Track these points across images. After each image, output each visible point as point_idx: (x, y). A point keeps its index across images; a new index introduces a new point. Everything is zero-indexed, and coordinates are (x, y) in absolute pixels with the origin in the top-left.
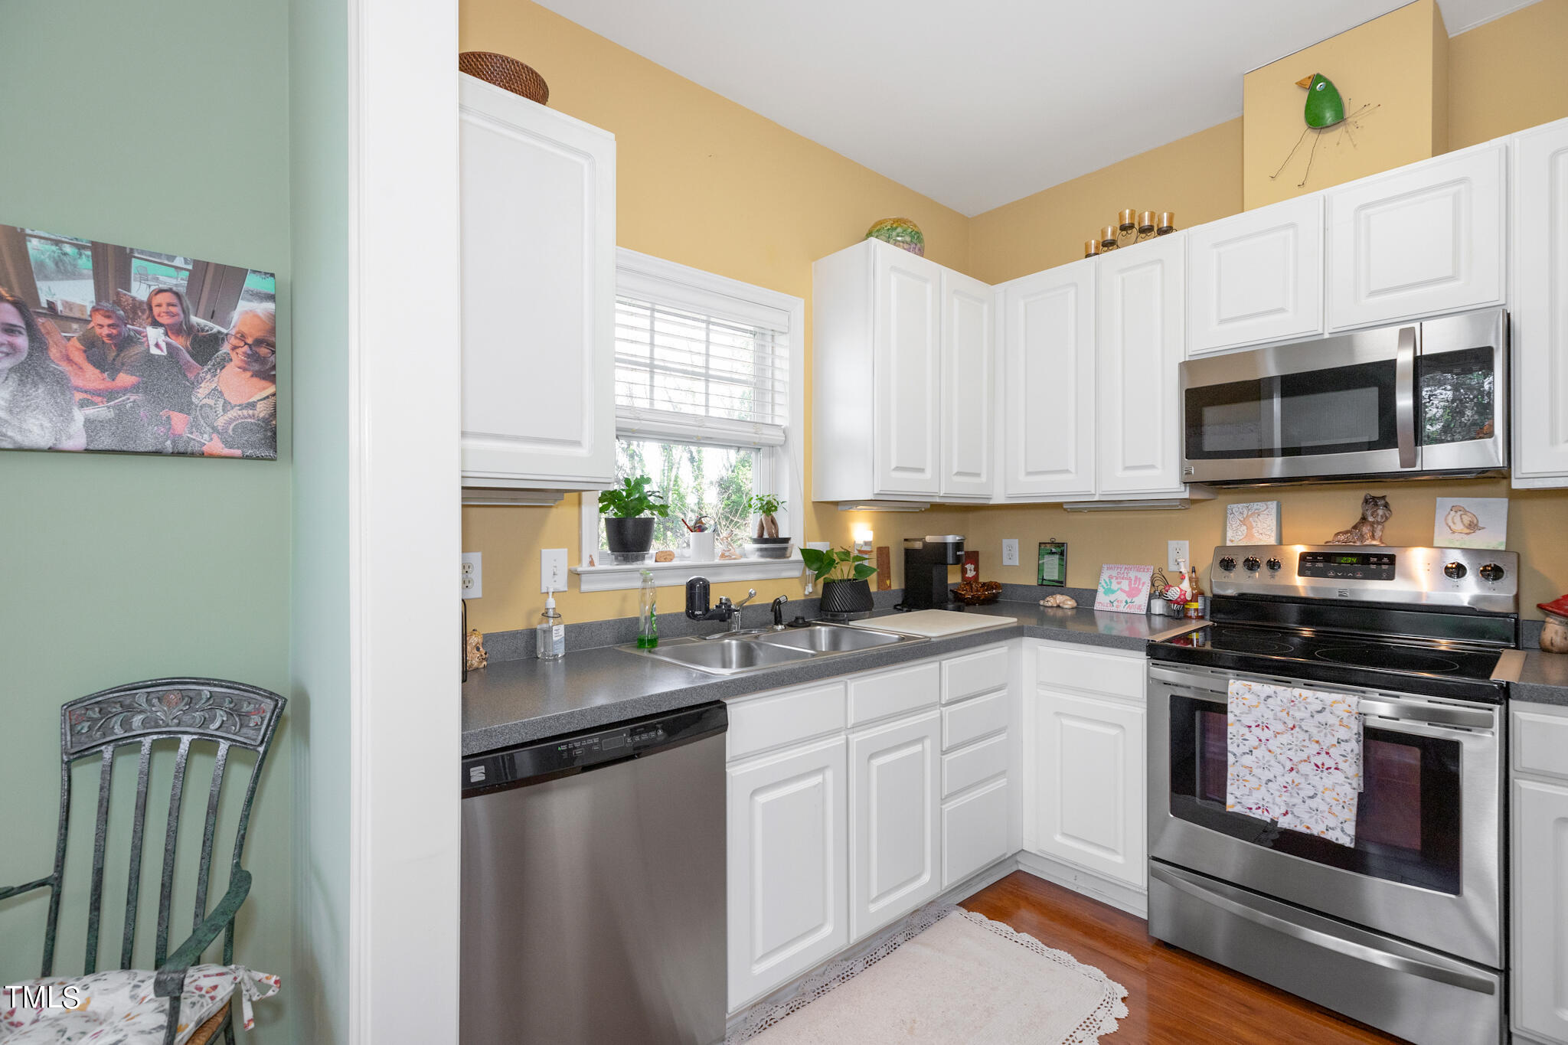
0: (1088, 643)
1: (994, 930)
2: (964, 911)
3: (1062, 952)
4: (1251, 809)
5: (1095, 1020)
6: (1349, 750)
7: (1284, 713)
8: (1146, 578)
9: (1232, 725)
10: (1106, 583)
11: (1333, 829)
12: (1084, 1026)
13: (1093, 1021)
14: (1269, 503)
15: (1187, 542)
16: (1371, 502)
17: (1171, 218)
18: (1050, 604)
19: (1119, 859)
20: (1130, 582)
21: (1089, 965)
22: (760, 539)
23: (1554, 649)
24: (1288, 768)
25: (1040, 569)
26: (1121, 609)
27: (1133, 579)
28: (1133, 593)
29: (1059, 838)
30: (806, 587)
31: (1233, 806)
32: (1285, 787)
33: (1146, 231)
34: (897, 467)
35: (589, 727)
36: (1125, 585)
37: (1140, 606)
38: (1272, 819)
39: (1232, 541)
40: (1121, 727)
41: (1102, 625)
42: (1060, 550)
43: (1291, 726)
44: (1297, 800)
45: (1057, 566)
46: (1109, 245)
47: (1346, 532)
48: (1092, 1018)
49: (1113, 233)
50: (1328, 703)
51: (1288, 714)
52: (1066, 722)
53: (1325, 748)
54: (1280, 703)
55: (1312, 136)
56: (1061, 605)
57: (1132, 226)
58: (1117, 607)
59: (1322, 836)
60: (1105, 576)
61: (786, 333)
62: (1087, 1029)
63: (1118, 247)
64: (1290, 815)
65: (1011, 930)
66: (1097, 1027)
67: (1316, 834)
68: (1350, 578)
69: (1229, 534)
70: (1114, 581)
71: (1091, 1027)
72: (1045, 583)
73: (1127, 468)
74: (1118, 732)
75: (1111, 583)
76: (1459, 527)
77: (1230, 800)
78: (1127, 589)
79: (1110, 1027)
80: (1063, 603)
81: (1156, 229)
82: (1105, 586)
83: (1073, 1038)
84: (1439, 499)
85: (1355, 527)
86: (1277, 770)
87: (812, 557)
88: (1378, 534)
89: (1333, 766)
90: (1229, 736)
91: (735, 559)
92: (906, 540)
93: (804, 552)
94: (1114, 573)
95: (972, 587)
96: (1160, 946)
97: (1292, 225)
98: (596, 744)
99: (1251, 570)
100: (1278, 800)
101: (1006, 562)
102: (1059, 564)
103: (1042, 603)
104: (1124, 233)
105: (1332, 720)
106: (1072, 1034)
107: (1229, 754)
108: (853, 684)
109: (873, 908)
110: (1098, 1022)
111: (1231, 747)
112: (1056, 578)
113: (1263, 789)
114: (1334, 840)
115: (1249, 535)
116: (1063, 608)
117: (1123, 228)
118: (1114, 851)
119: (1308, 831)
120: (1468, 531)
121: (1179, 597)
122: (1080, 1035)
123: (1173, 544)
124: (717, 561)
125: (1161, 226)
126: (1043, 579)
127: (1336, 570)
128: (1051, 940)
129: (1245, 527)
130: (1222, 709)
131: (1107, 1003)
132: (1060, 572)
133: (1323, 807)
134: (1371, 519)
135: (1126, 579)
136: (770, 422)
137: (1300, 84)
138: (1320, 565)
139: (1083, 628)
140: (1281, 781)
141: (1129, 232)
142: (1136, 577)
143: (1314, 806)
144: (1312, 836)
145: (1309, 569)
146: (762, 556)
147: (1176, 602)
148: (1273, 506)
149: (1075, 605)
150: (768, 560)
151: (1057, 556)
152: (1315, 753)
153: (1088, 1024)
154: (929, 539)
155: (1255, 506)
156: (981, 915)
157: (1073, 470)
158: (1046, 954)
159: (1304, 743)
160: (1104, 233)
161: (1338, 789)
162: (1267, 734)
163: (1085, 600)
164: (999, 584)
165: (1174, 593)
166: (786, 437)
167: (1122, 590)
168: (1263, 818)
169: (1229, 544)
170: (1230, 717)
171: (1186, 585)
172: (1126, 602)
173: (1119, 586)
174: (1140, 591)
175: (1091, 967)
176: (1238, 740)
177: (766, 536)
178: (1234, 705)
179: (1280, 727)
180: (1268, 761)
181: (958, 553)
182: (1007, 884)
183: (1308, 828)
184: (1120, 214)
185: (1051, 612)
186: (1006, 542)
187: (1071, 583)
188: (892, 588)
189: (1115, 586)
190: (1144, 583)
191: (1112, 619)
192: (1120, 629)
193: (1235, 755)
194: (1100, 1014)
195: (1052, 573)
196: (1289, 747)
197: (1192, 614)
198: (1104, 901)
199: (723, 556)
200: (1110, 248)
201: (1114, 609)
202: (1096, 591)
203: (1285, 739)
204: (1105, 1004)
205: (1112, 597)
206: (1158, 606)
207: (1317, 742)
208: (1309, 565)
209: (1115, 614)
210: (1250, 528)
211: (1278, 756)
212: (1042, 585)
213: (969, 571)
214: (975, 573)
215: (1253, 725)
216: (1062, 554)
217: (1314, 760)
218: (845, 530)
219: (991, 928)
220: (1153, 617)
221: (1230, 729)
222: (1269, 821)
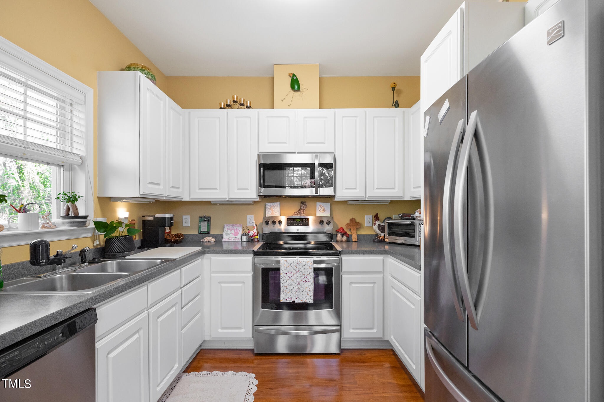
0: (231, 254)
1: (202, 376)
2: (187, 374)
3: (230, 371)
4: (287, 299)
5: (249, 389)
6: (312, 275)
7: (296, 267)
8: (240, 229)
9: (282, 274)
10: (226, 231)
11: (308, 299)
12: (247, 393)
13: (249, 390)
14: (277, 203)
15: (253, 216)
16: (303, 203)
17: (250, 103)
18: (205, 241)
19: (243, 330)
20: (235, 231)
21: (240, 372)
22: (67, 216)
23: (339, 241)
24: (297, 284)
25: (199, 227)
26: (232, 240)
27: (236, 229)
28: (236, 234)
29: (220, 330)
30: (95, 242)
31: (283, 300)
32: (297, 290)
33: (242, 105)
34: (150, 182)
35: (8, 345)
36: (233, 232)
37: (239, 239)
38: (292, 301)
39: (267, 215)
40: (243, 282)
41: (225, 247)
42: (207, 219)
43: (298, 271)
44: (299, 293)
45: (207, 226)
46: (229, 106)
47: (297, 212)
48: (248, 389)
49: (230, 102)
50: (306, 262)
51: (297, 267)
52: (222, 285)
53: (306, 276)
54: (294, 264)
55: (292, 92)
56: (210, 241)
57: (237, 102)
58: (231, 240)
59: (306, 302)
60: (225, 229)
61: (82, 105)
62: (249, 394)
63: (232, 108)
64: (298, 298)
65: (209, 372)
66: (251, 391)
67: (304, 302)
68: (299, 225)
69: (267, 213)
70: (229, 230)
71: (250, 393)
72: (202, 232)
73: (239, 189)
74: (242, 284)
75: (228, 231)
76: (321, 210)
77: (281, 298)
78: (234, 233)
79: (255, 389)
80: (210, 240)
81: (245, 106)
82: (226, 232)
83: (246, 399)
84: (317, 203)
85: (299, 211)
86: (294, 285)
87: (99, 225)
88: (304, 212)
89: (308, 281)
90: (281, 278)
91: (51, 228)
92: (143, 216)
93: (96, 223)
94: (229, 228)
95: (170, 237)
96: (258, 355)
97: (288, 117)
98: (17, 356)
99: (274, 224)
100: (294, 294)
101: (184, 225)
102: (208, 225)
103: (202, 240)
104: (234, 103)
105: (308, 267)
106: (245, 398)
107: (281, 284)
108: (150, 285)
109: (158, 389)
110: (251, 389)
111: (281, 281)
112: (206, 230)
113: (290, 292)
114: (309, 302)
115: (272, 213)
116: (210, 242)
117: (234, 102)
118: (241, 328)
119: (302, 302)
120: (323, 211)
121: (254, 235)
122: (247, 397)
123: (249, 216)
124: (40, 230)
125: (247, 105)
126: (201, 231)
127: (296, 224)
128: (224, 370)
129: (271, 211)
130: (278, 269)
131: (251, 382)
132: (208, 228)
133: (306, 293)
134: (303, 208)
135: (233, 229)
136: (70, 151)
137: (289, 75)
138: (292, 222)
139: (217, 248)
140: (295, 288)
141: (236, 104)
142: (237, 228)
143: (303, 294)
144: (303, 303)
145: (289, 223)
146: (71, 226)
147: (252, 236)
148: (278, 203)
149: (215, 240)
150: (75, 228)
151: (207, 222)
152: (303, 278)
153: (248, 392)
154: (157, 216)
155: (274, 204)
156: (195, 372)
157: (218, 188)
158: (224, 375)
159: (301, 276)
160: (227, 101)
161: (309, 287)
162: (292, 275)
163: (219, 238)
164: (183, 234)
165: (251, 234)
166: (82, 161)
167: (232, 233)
168: (290, 302)
169: (267, 216)
170: (281, 272)
171: (255, 230)
172: (234, 238)
173: (231, 232)
174: (238, 233)
175: (241, 372)
176: (283, 279)
177: (71, 214)
178: (282, 267)
179: (295, 272)
180: (292, 283)
181: (172, 222)
182: (199, 356)
183: (302, 301)
184: (233, 96)
185: (206, 244)
186: (184, 217)
187: (212, 232)
188: (136, 239)
189: (229, 232)
190: (239, 231)
191: (229, 244)
192: (231, 247)
193: (283, 283)
194: (250, 387)
195: (204, 229)
196: (297, 277)
197: (256, 240)
198: (236, 348)
199: (43, 227)
200: (229, 107)
201: (230, 241)
202: (223, 234)
203: (295, 275)
204: (250, 382)
205: (229, 236)
206: (245, 238)
207: (304, 274)
208: (289, 222)
209: (230, 243)
210: (272, 211)
211: (295, 281)
212: (201, 233)
213: (167, 230)
214: (170, 230)
215: (287, 273)
216: (209, 221)
217: (303, 280)
218: (113, 211)
219: (200, 375)
220: (243, 242)
221: (281, 275)
222: (292, 302)
